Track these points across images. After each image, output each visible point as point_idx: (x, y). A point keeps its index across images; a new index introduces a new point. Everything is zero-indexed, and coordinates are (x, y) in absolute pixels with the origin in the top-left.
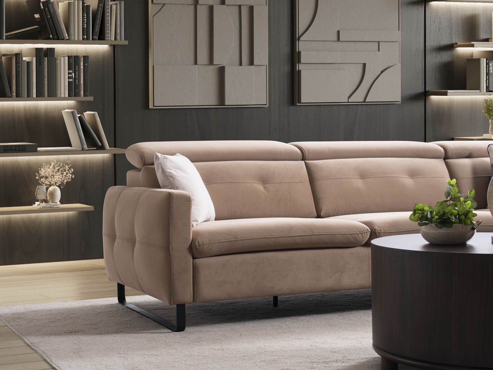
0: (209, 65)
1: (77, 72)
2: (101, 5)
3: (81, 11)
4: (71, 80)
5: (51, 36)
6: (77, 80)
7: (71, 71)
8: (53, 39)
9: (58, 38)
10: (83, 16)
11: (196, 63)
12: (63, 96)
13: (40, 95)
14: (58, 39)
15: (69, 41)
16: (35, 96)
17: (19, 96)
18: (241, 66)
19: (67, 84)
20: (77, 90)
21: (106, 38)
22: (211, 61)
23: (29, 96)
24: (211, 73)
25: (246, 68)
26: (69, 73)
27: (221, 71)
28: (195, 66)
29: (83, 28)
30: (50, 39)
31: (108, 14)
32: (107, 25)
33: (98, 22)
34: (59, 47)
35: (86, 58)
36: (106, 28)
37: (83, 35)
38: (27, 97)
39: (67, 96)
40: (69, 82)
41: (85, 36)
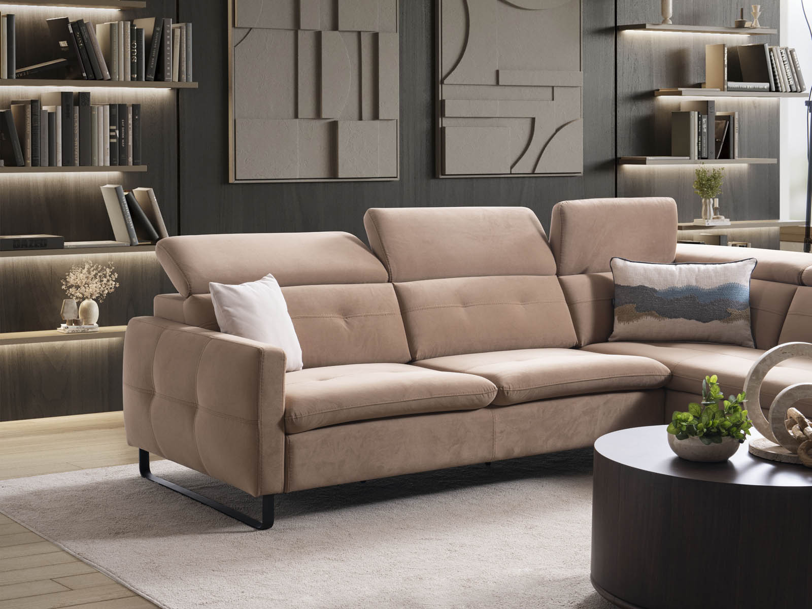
0: (314, 119)
1: (123, 128)
2: (158, 29)
3: (129, 36)
4: (114, 141)
5: (84, 75)
6: (123, 141)
7: (114, 127)
8: (87, 80)
9: (95, 77)
10: (132, 45)
11: (296, 116)
12: (102, 164)
13: (68, 163)
14: (95, 79)
15: (111, 82)
16: (60, 164)
17: (36, 164)
18: (361, 121)
19: (108, 146)
20: (123, 156)
21: (166, 78)
22: (318, 114)
23: (51, 165)
24: (318, 130)
25: (368, 124)
26: (111, 131)
27: (333, 127)
28: (295, 120)
29: (132, 63)
30: (82, 78)
31: (168, 43)
32: (168, 58)
33: (155, 53)
34: (97, 91)
35: (136, 107)
36: (167, 63)
37: (132, 73)
39: (108, 164)
40: (111, 143)
41: (134, 74)
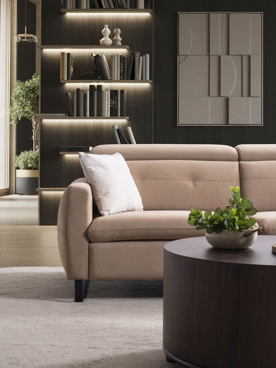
0: (217, 96)
1: (116, 100)
2: (132, 57)
3: (119, 61)
4: (112, 106)
5: (99, 77)
6: (116, 106)
7: (112, 100)
8: (101, 79)
9: (104, 78)
10: (121, 64)
11: (209, 96)
12: (106, 116)
13: (92, 115)
14: (104, 79)
15: (111, 81)
16: (88, 115)
17: (78, 116)
18: (242, 98)
19: (109, 108)
20: (116, 112)
21: (136, 79)
22: (219, 95)
23: (85, 116)
24: (220, 102)
25: (245, 98)
26: (111, 101)
27: (227, 100)
28: (208, 97)
29: (120, 72)
30: (99, 79)
31: (137, 63)
32: (136, 70)
33: (131, 68)
34: (105, 85)
35: (122, 91)
36: (136, 72)
37: (120, 76)
38: (84, 116)
39: (109, 116)
40: (110, 107)
41: (121, 77)
